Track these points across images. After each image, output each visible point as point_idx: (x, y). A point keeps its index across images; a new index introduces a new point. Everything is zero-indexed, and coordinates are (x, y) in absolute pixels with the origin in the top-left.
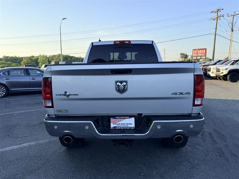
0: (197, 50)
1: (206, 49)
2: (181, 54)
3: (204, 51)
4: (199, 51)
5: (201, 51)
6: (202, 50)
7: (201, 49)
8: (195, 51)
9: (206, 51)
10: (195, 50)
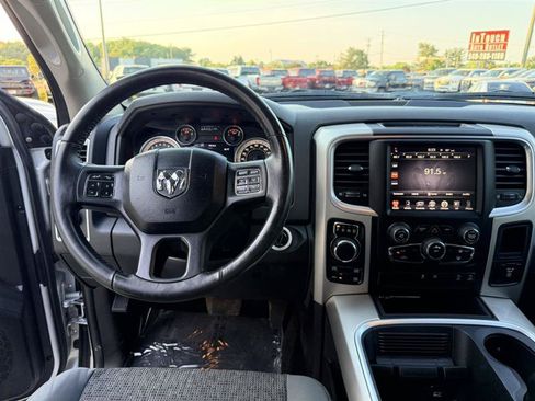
0: (483, 35)
1: (506, 33)
2: (422, 46)
3: (503, 37)
4: (488, 37)
5: (493, 36)
6: (498, 36)
7: (496, 33)
8: (478, 38)
9: (506, 39)
10: (478, 33)
